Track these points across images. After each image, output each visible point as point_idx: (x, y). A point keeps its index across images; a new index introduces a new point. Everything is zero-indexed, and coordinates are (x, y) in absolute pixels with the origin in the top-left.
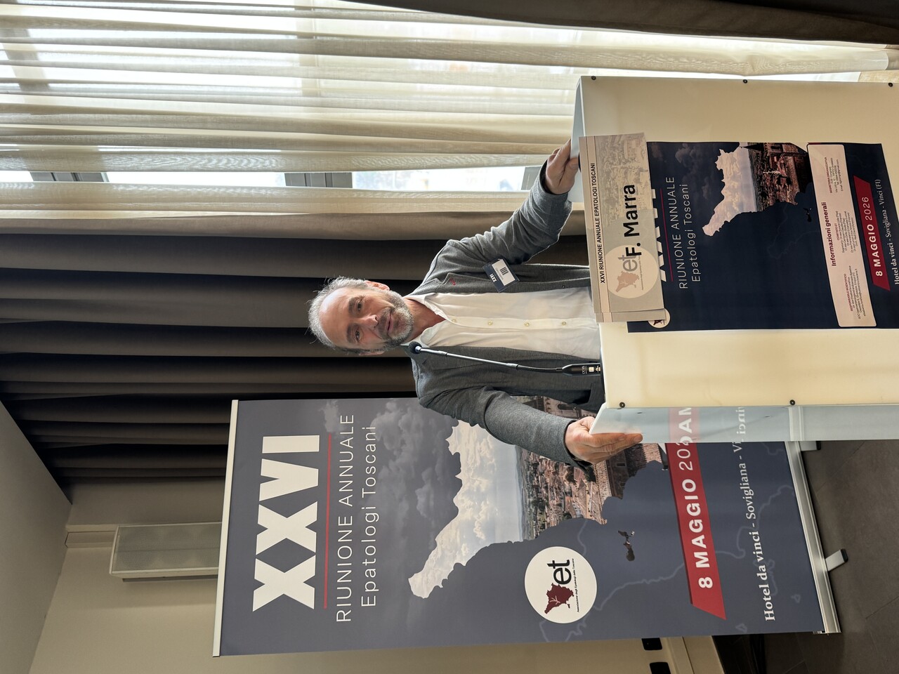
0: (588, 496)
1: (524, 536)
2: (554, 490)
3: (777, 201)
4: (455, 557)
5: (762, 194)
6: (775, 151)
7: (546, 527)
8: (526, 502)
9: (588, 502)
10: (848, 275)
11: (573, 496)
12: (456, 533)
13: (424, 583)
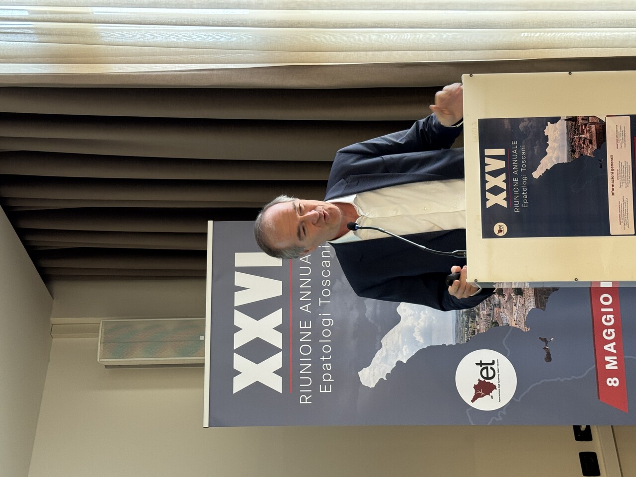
0: (515, 307)
1: (456, 340)
3: (582, 155)
4: (397, 356)
5: (572, 151)
6: (584, 122)
7: (476, 334)
9: (514, 312)
10: (621, 202)
11: (502, 307)
12: (399, 337)
13: (371, 375)
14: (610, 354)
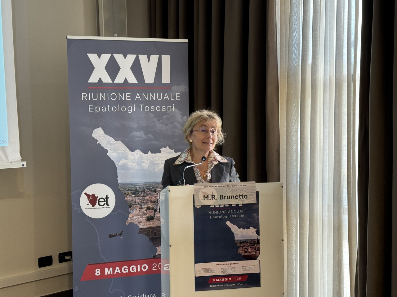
0: (140, 217)
1: (121, 184)
2: (143, 200)
3: (239, 247)
4: (111, 150)
5: (241, 242)
6: (257, 248)
7: (125, 195)
8: (137, 186)
9: (137, 216)
10: (213, 269)
11: (140, 209)
12: (122, 151)
13: (99, 135)
14: (114, 271)
